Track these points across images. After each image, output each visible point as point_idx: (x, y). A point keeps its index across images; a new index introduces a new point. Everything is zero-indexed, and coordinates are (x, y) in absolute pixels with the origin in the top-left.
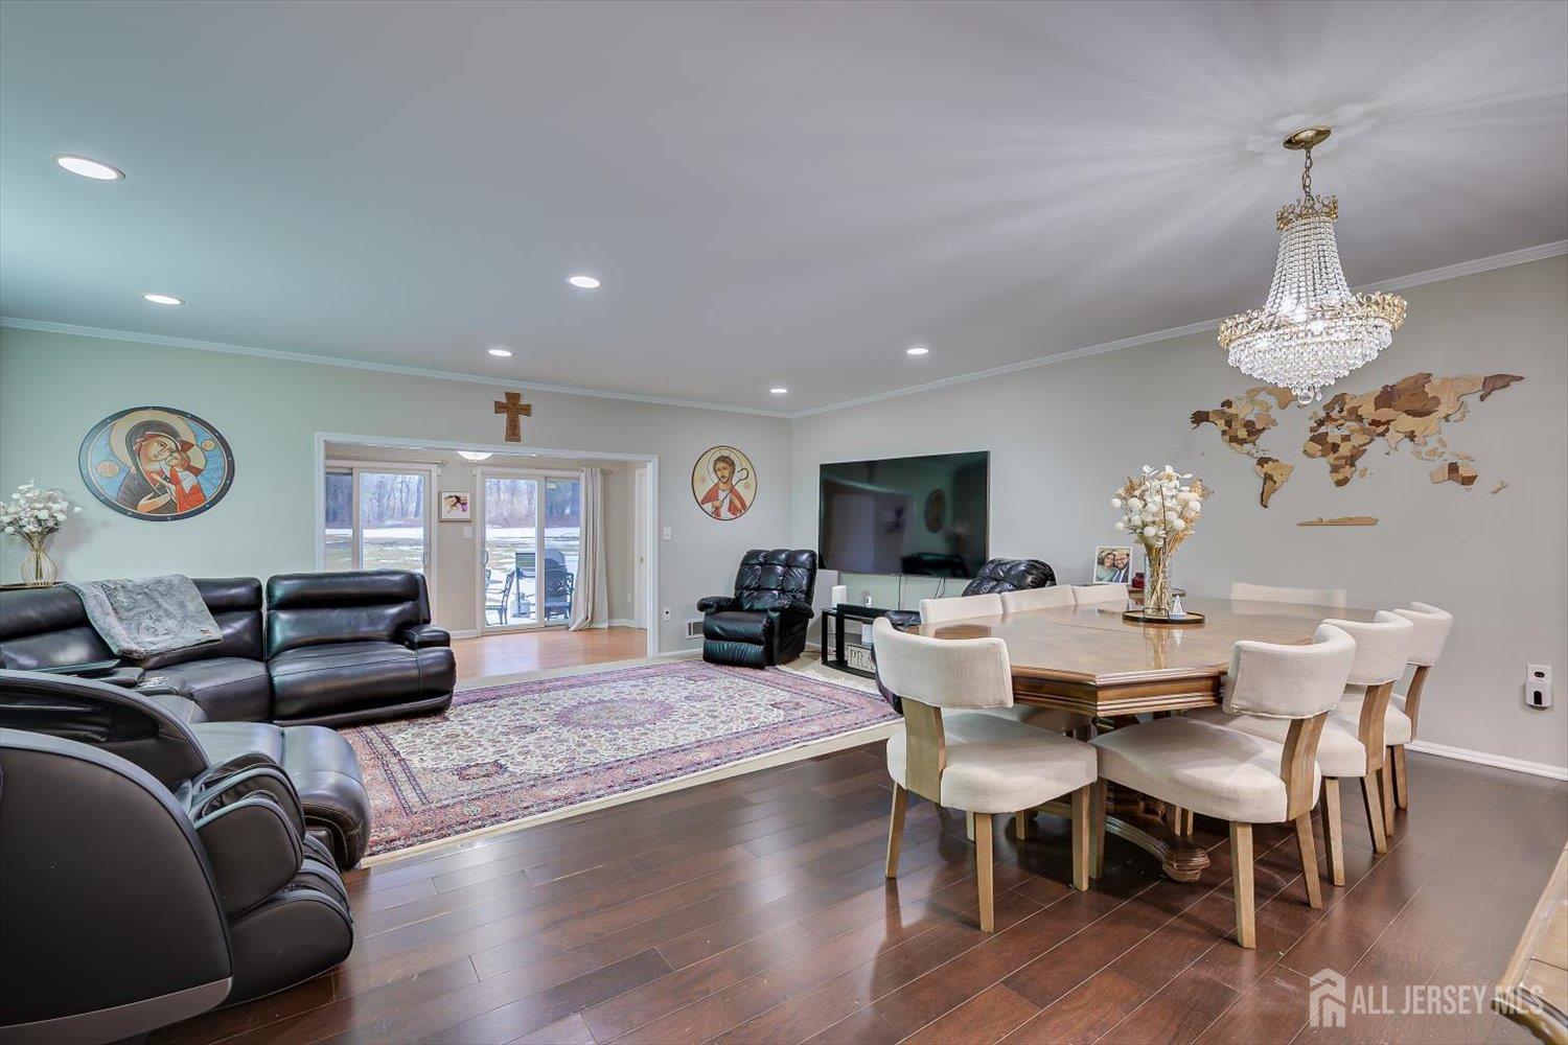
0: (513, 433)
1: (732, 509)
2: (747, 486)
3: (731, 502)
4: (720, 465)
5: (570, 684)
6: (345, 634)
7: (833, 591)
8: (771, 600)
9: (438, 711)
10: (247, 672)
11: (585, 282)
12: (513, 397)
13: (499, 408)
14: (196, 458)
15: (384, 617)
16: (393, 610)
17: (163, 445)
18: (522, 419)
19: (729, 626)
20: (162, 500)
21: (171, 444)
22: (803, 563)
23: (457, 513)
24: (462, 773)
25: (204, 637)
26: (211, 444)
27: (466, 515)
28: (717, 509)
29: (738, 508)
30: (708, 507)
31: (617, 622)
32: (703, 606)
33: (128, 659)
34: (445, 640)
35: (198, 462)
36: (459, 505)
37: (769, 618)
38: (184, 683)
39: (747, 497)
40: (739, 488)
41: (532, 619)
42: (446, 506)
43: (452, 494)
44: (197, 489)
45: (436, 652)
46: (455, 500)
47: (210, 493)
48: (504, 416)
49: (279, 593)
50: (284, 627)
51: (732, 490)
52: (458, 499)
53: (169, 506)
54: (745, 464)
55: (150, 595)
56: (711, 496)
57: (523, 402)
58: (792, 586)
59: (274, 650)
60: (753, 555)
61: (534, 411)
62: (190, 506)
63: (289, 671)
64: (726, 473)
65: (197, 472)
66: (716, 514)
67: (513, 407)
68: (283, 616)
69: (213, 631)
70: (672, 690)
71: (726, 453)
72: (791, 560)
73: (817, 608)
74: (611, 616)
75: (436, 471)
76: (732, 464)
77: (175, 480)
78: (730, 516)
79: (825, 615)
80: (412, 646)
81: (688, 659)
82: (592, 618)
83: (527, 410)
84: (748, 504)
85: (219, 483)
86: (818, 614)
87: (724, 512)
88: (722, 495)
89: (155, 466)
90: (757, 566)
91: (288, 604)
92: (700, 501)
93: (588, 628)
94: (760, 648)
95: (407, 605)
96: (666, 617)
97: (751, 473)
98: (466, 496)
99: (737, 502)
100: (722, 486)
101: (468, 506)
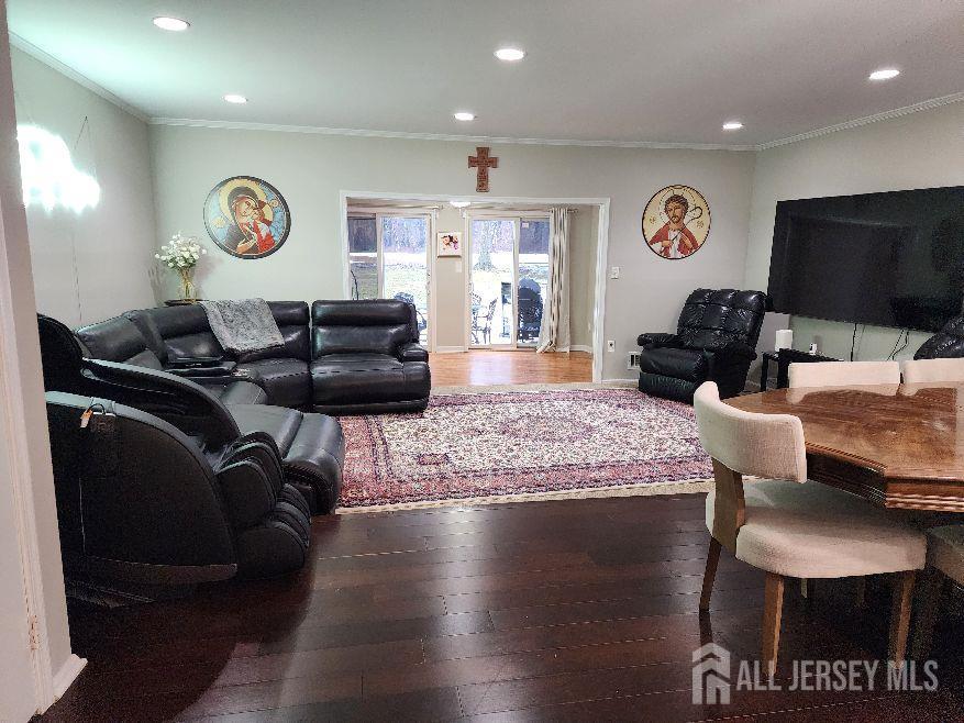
0: (483, 184)
1: (683, 248)
2: (700, 224)
3: (682, 241)
4: (671, 205)
5: (518, 399)
6: (361, 347)
7: (780, 335)
8: (714, 339)
9: (418, 410)
10: (290, 370)
11: (510, 54)
12: (483, 151)
13: (472, 162)
14: (268, 213)
15: (385, 336)
16: (394, 331)
17: (249, 204)
19: (664, 361)
20: (251, 244)
21: (253, 203)
22: (750, 305)
23: (451, 251)
24: (421, 460)
25: (273, 342)
26: (276, 203)
27: (457, 252)
28: (666, 249)
29: (689, 246)
30: (658, 246)
31: (578, 347)
32: (643, 341)
33: (232, 355)
34: (425, 357)
35: (269, 217)
36: (452, 244)
37: (703, 357)
38: (258, 375)
40: (691, 227)
41: (508, 341)
42: (442, 245)
43: (447, 234)
44: (269, 236)
45: (419, 366)
46: (448, 239)
47: (277, 239)
48: (475, 170)
49: (319, 313)
50: (322, 338)
51: (683, 230)
52: (451, 238)
53: (254, 249)
54: (700, 203)
55: (241, 312)
56: (661, 235)
57: (491, 155)
58: (736, 326)
59: (316, 355)
61: (499, 164)
62: (266, 248)
63: (322, 371)
64: (678, 212)
65: (268, 223)
66: (665, 254)
67: (483, 161)
68: (322, 330)
69: (277, 338)
70: (601, 415)
71: (679, 192)
72: (739, 298)
73: (759, 350)
74: (573, 342)
75: (435, 215)
76: (685, 203)
77: (256, 229)
78: (679, 255)
79: (766, 357)
80: (402, 359)
81: (625, 387)
82: (556, 343)
83: (494, 162)
84: (699, 242)
85: (282, 231)
86: (760, 359)
87: (672, 252)
88: (672, 235)
89: (244, 220)
90: (701, 305)
91: (327, 321)
92: (649, 240)
93: (551, 352)
94: (691, 384)
95: (401, 328)
96: (611, 350)
97: (705, 212)
98: (457, 235)
99: (688, 242)
100: (673, 226)
101: (459, 244)
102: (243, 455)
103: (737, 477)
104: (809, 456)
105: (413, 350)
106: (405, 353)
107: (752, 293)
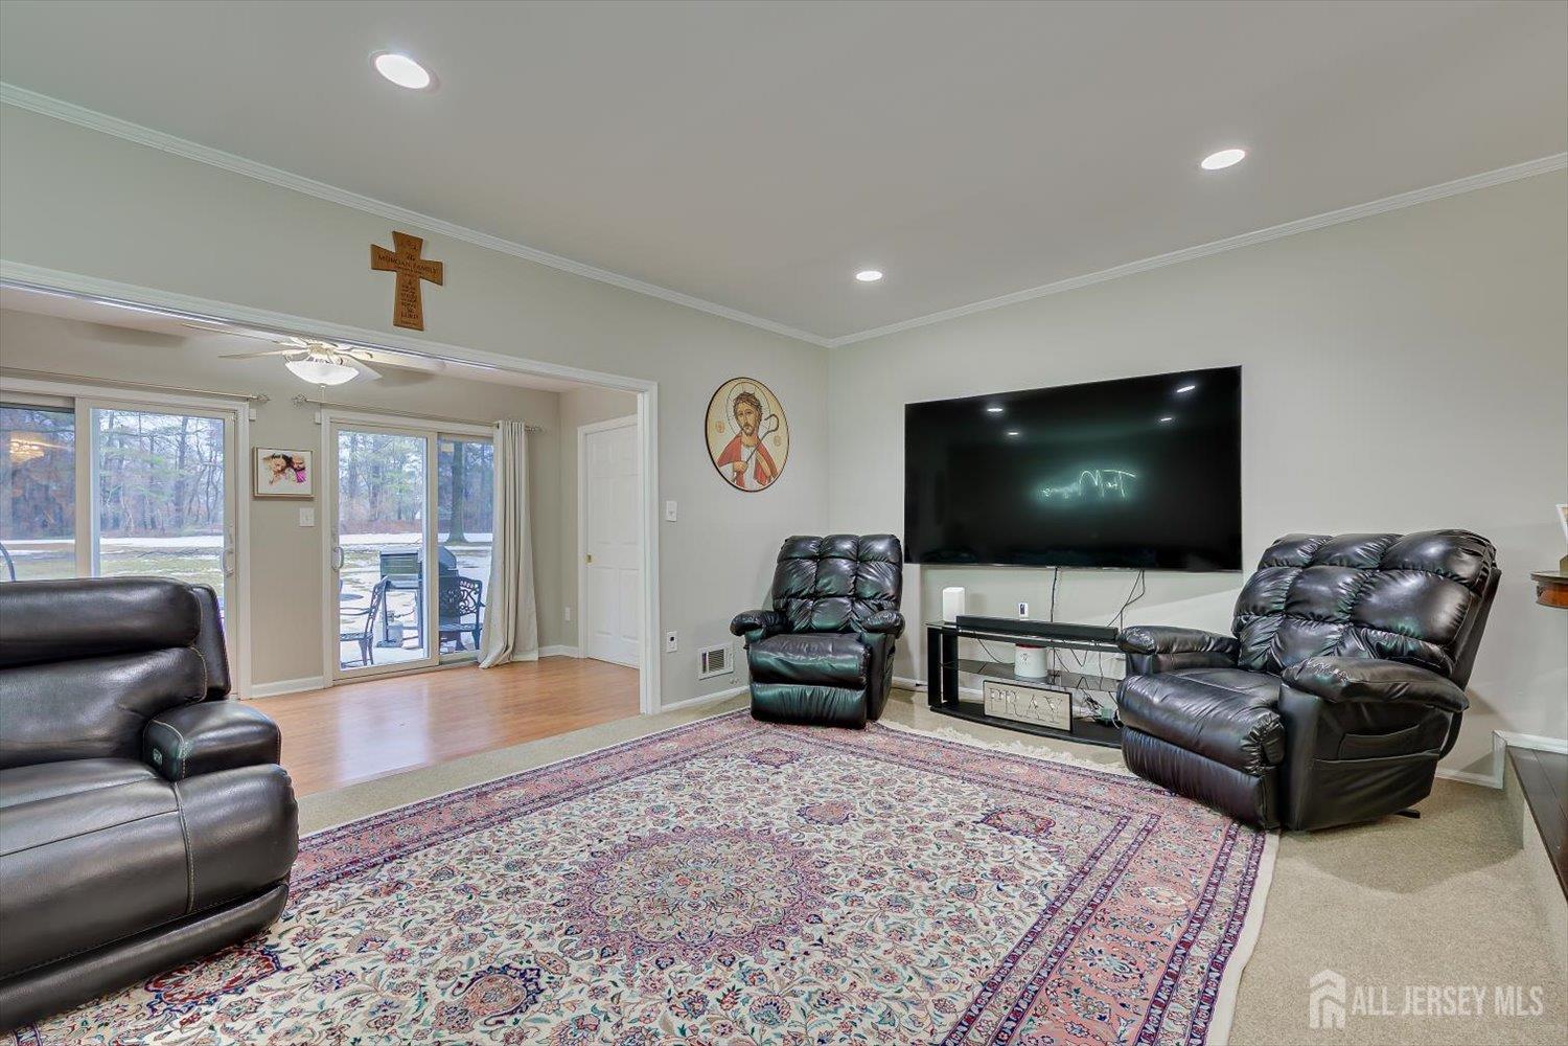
0: (409, 313)
1: (759, 475)
2: (777, 441)
3: (758, 464)
4: (743, 407)
7: (949, 596)
12: (409, 244)
13: (381, 259)
16: (126, 674)
18: (426, 286)
19: (799, 660)
22: (881, 557)
27: (304, 489)
28: (740, 473)
29: (767, 475)
30: (727, 469)
32: (740, 627)
36: (290, 472)
37: (864, 643)
39: (777, 454)
40: (767, 443)
42: (265, 472)
43: (278, 453)
45: (247, 783)
46: (282, 462)
48: (391, 277)
51: (759, 446)
52: (289, 461)
54: (773, 405)
56: (731, 454)
57: (428, 255)
58: (871, 589)
60: (792, 545)
61: (448, 275)
64: (751, 419)
66: (738, 483)
67: (408, 263)
71: (750, 389)
74: (541, 642)
75: (245, 411)
76: (758, 407)
78: (756, 485)
80: (166, 774)
82: (514, 647)
83: (435, 272)
87: (749, 480)
88: (746, 453)
90: (803, 559)
92: (716, 459)
93: (510, 662)
96: (671, 646)
97: (782, 421)
98: (303, 456)
99: (764, 465)
100: (745, 439)
101: (308, 473)
105: (213, 730)
106: (184, 748)
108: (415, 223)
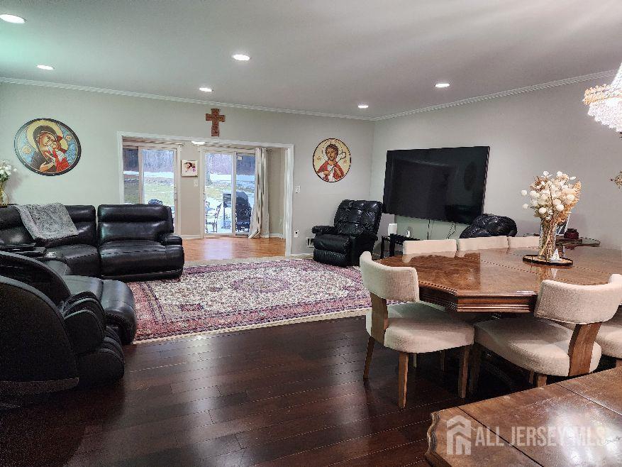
0: (215, 132)
1: (335, 175)
2: (345, 162)
3: (335, 172)
4: (330, 150)
5: (241, 267)
6: (134, 235)
7: (390, 226)
8: (356, 229)
9: (176, 277)
10: (89, 252)
11: (241, 57)
12: (215, 111)
13: (208, 117)
14: (64, 145)
15: (151, 228)
17: (49, 138)
18: (220, 123)
19: (328, 242)
20: (50, 165)
21: (52, 137)
22: (373, 210)
23: (191, 172)
24: (182, 307)
25: (71, 234)
26: (70, 137)
27: (195, 173)
28: (327, 175)
29: (339, 175)
30: (322, 175)
31: (274, 235)
32: (315, 230)
33: (40, 242)
34: (180, 241)
35: (64, 146)
36: (191, 168)
37: (350, 239)
38: (63, 255)
41: (229, 231)
42: (184, 169)
43: (188, 162)
44: (64, 160)
45: (176, 247)
46: (189, 165)
47: (71, 162)
48: (210, 123)
49: (103, 213)
50: (105, 230)
51: (336, 165)
52: (191, 164)
53: (53, 168)
54: (345, 149)
55: (46, 213)
56: (323, 168)
57: (221, 113)
58: (366, 222)
59: (101, 242)
60: (345, 203)
61: (226, 118)
62: (62, 168)
63: (107, 252)
64: (333, 155)
65: (64, 151)
66: (326, 179)
67: (215, 117)
68: (105, 225)
69: (73, 231)
71: (333, 142)
72: (367, 205)
73: (379, 235)
74: (270, 231)
75: (179, 149)
76: (337, 149)
77: (56, 156)
78: (334, 180)
79: (383, 239)
80: (164, 244)
81: (306, 258)
82: (260, 232)
83: (223, 118)
84: (345, 172)
85: (75, 157)
86: (380, 240)
87: (331, 177)
88: (330, 168)
89: (46, 149)
90: (347, 209)
91: (107, 219)
92: (317, 171)
93: (258, 237)
94: (343, 256)
95: (163, 222)
96: (296, 236)
97: (348, 154)
98: (195, 163)
99: (338, 172)
100: (330, 162)
101: (196, 168)
102: (80, 306)
103: (384, 301)
104: (420, 288)
105: (171, 237)
106: (166, 240)
107: (374, 202)
108: (218, 105)
